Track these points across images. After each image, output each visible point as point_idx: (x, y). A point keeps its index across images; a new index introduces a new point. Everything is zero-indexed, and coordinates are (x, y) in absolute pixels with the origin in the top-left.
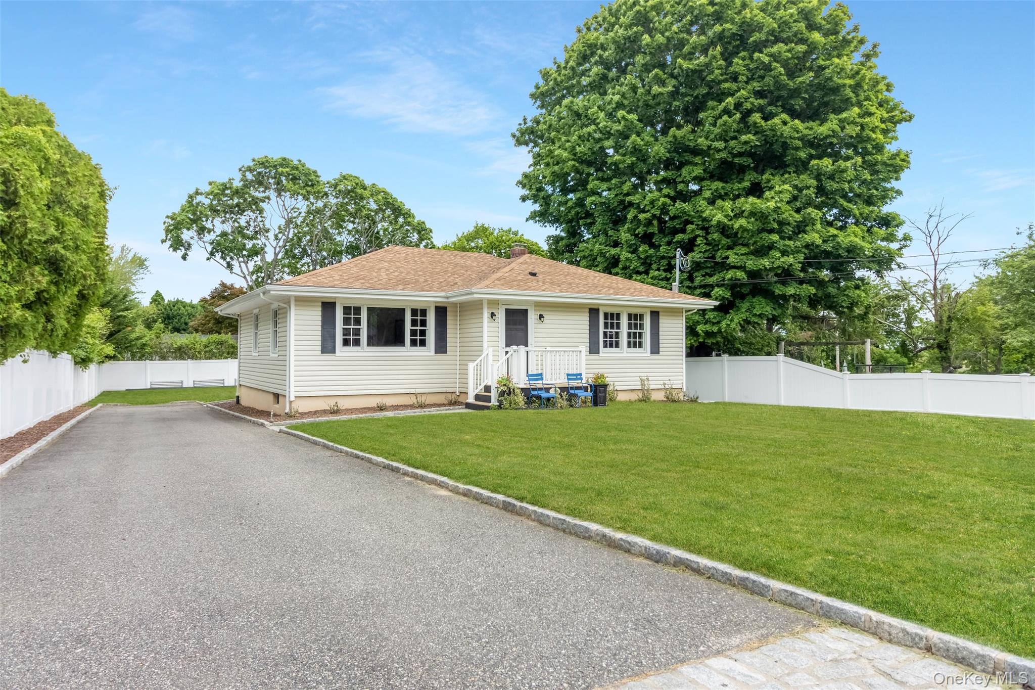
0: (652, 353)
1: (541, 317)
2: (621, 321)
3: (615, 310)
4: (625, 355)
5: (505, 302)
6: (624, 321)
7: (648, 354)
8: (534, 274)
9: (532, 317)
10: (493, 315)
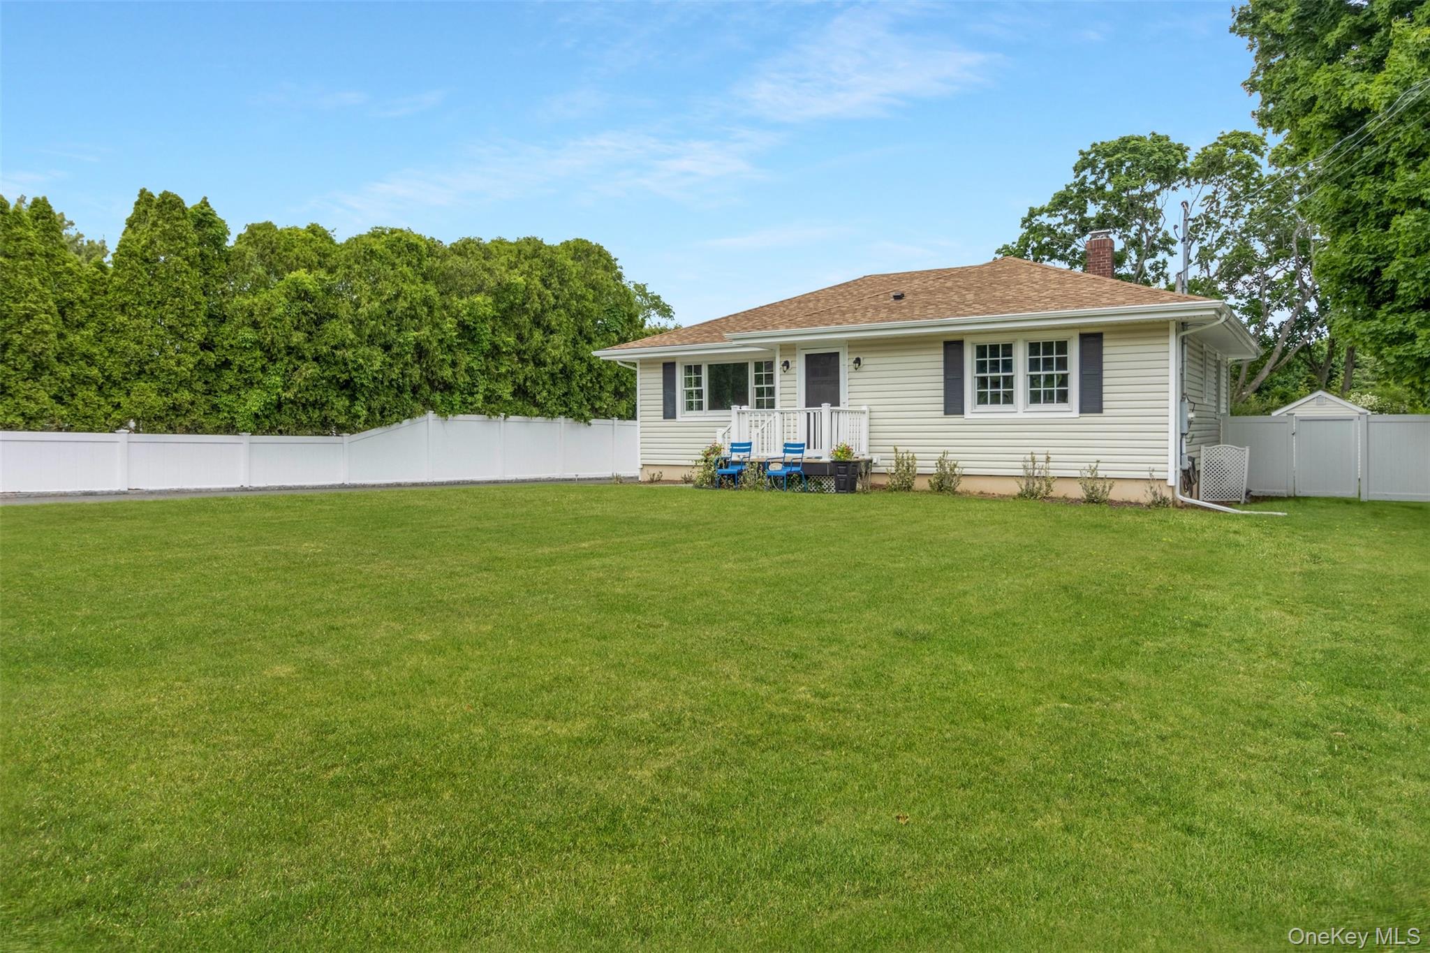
0: (1082, 411)
1: (858, 361)
2: (1013, 358)
3: (1000, 340)
4: (1020, 415)
5: (804, 346)
6: (1020, 358)
7: (1076, 413)
8: (897, 298)
9: (845, 363)
10: (786, 364)
